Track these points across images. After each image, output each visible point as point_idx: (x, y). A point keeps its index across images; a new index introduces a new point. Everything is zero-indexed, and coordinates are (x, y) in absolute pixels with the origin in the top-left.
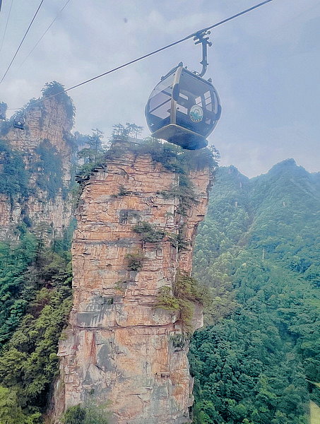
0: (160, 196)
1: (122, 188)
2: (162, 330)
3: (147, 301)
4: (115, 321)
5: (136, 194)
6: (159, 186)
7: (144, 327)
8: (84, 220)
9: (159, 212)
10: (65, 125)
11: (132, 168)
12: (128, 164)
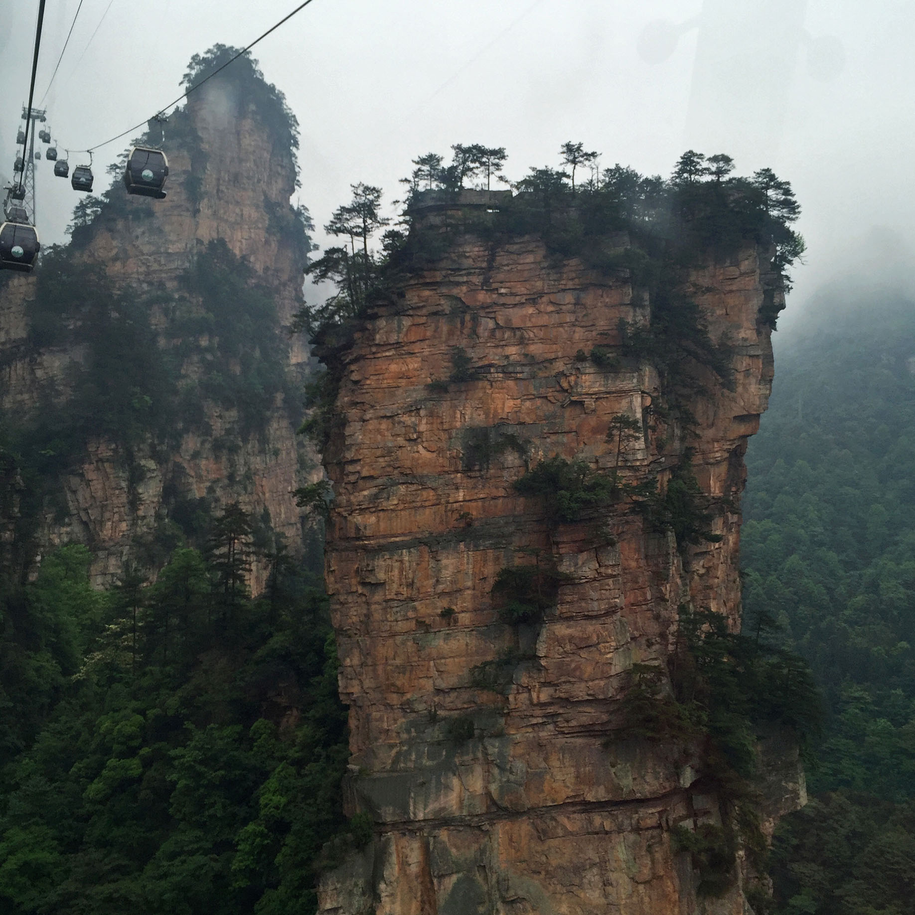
0: (588, 368)
1: (459, 359)
2: (649, 815)
3: (585, 720)
4: (488, 794)
5: (507, 371)
6: (579, 334)
7: (588, 807)
8: (352, 478)
9: (593, 421)
10: (269, 183)
11: (485, 288)
12: (471, 278)
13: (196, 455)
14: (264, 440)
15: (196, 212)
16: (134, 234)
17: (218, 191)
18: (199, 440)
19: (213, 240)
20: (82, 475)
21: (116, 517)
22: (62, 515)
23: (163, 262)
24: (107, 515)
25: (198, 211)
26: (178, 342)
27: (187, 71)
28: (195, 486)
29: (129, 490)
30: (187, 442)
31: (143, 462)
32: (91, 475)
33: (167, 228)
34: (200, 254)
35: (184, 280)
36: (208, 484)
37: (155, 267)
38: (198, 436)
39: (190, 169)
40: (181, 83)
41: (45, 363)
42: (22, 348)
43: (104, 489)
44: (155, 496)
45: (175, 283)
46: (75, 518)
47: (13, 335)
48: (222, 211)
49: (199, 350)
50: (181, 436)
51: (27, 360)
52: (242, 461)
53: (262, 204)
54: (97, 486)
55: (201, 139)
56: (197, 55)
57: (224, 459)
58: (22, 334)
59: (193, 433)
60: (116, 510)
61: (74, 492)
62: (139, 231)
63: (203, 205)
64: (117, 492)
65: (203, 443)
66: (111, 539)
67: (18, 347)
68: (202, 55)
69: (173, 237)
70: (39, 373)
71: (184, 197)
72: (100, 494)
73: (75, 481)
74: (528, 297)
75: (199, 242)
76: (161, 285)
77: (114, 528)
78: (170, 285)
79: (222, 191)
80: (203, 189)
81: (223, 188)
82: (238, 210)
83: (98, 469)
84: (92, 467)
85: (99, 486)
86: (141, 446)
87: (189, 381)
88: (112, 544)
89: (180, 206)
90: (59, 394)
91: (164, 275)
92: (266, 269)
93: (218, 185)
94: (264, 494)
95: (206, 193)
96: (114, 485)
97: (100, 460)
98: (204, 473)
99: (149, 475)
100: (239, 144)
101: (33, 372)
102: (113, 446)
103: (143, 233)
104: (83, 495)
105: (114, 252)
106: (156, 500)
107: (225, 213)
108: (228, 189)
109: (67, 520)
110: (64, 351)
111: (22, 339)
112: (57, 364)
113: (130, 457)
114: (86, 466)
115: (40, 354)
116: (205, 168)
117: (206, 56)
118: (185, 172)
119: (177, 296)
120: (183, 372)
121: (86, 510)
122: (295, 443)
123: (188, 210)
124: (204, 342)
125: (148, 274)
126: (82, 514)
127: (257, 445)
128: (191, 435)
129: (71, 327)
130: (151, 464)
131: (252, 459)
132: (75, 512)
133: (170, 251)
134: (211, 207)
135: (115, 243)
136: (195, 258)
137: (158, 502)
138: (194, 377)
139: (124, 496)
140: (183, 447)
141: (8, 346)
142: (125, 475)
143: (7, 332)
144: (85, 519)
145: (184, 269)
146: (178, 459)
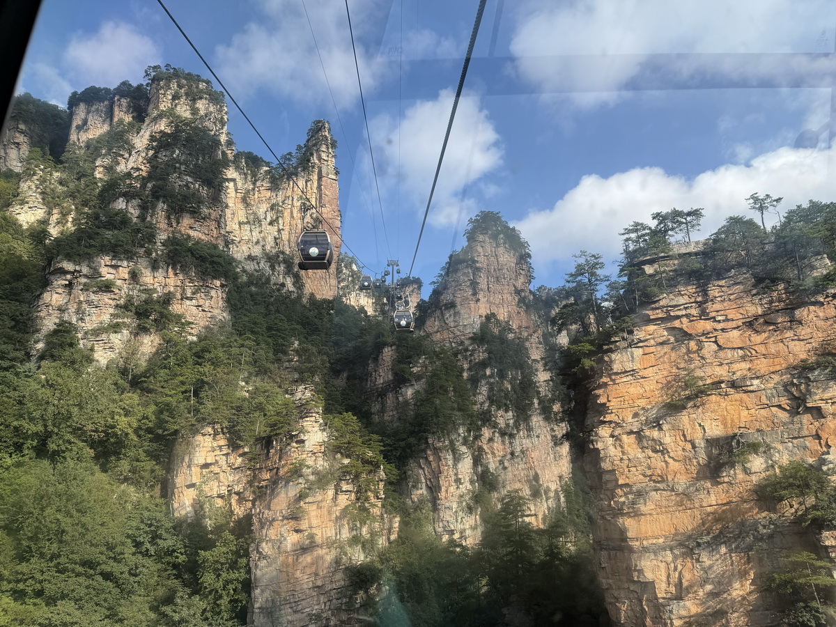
0: (818, 376)
5: (737, 385)
6: (800, 346)
10: (516, 280)
11: (703, 317)
12: (688, 311)
13: (491, 440)
14: (529, 429)
15: (477, 300)
16: (446, 317)
17: (488, 287)
18: (491, 431)
19: (488, 314)
20: (426, 458)
21: (446, 483)
22: (417, 484)
23: (462, 330)
24: (442, 483)
28: (491, 460)
30: (484, 433)
31: (460, 448)
32: (431, 458)
33: (463, 312)
34: (481, 324)
35: (474, 339)
36: (499, 458)
37: (458, 333)
38: (490, 429)
39: (472, 278)
41: (403, 393)
42: (392, 385)
43: (439, 466)
44: (468, 469)
45: (470, 341)
46: (425, 484)
47: (386, 379)
48: (491, 298)
49: (486, 377)
50: (481, 429)
51: (394, 392)
52: (518, 443)
53: (513, 292)
54: (434, 464)
57: (507, 442)
58: (391, 378)
59: (487, 427)
60: (446, 479)
61: (424, 469)
62: (448, 315)
63: (481, 296)
64: (446, 468)
65: (493, 433)
67: (389, 385)
69: (466, 316)
70: (401, 399)
72: (436, 469)
73: (423, 462)
74: (744, 321)
75: (480, 316)
76: (462, 343)
77: (446, 491)
78: (467, 342)
79: (491, 288)
80: (480, 288)
81: (491, 286)
82: (500, 297)
83: (434, 454)
84: (432, 453)
85: (436, 465)
86: (458, 438)
88: (446, 501)
89: (468, 298)
90: (410, 410)
91: (463, 337)
92: (520, 327)
93: (488, 285)
94: (533, 463)
95: (482, 289)
97: (435, 449)
98: (496, 452)
99: (463, 456)
100: (498, 261)
101: (397, 398)
103: (450, 316)
105: (436, 328)
106: (469, 471)
107: (493, 299)
108: (494, 286)
109: (420, 486)
110: (412, 385)
111: (391, 380)
112: (409, 393)
114: (428, 453)
115: (400, 388)
116: (480, 276)
117: (475, 218)
119: (471, 348)
120: (478, 391)
121: (430, 480)
122: (549, 429)
123: (473, 300)
124: (488, 372)
125: (454, 338)
126: (429, 483)
127: (526, 432)
129: (415, 372)
130: (464, 449)
131: (524, 441)
133: (465, 324)
134: (485, 297)
135: (436, 324)
136: (479, 326)
137: (471, 472)
138: (485, 393)
140: (483, 436)
141: (385, 385)
143: (384, 377)
144: (431, 486)
145: (474, 333)
146: (480, 444)
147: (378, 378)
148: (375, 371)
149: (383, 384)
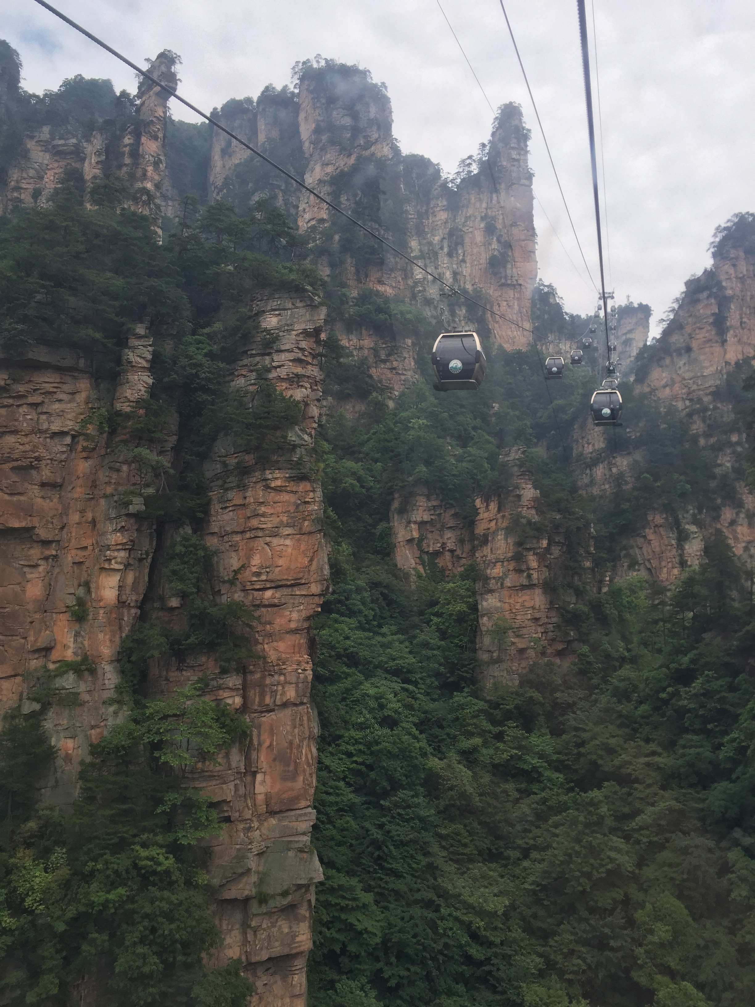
13: (733, 523)
15: (724, 342)
16: (678, 366)
17: (741, 323)
18: (735, 511)
19: (739, 360)
20: (645, 537)
21: (670, 565)
22: (633, 564)
23: (700, 383)
24: (663, 564)
25: (726, 341)
26: (712, 440)
27: (712, 240)
29: (678, 546)
30: (725, 513)
31: (687, 527)
32: (651, 537)
33: (702, 358)
34: (728, 374)
35: (716, 394)
37: (695, 387)
38: (734, 508)
39: (717, 311)
40: (709, 249)
41: (618, 463)
42: (603, 454)
43: (660, 546)
44: (697, 551)
45: (710, 397)
46: (642, 566)
47: (597, 447)
48: (745, 337)
49: (730, 444)
50: (720, 508)
51: (607, 462)
54: (655, 544)
55: (725, 288)
56: (720, 226)
58: (602, 445)
59: (729, 506)
60: (669, 560)
61: (641, 548)
62: (682, 363)
63: (730, 336)
64: (669, 547)
65: (737, 514)
66: (667, 580)
67: (600, 454)
68: (723, 225)
69: (706, 364)
70: (614, 470)
71: (713, 333)
72: (657, 549)
73: (640, 540)
75: (727, 363)
76: (700, 400)
77: (669, 573)
78: (706, 399)
79: (745, 323)
80: (728, 324)
81: (745, 320)
83: (655, 532)
84: (651, 531)
85: (657, 544)
86: (685, 516)
87: (724, 468)
88: (668, 583)
89: (711, 340)
90: (627, 483)
91: (701, 392)
93: (741, 318)
95: (731, 326)
96: (666, 542)
97: (656, 526)
98: (740, 536)
99: (692, 536)
101: (610, 469)
102: (664, 516)
103: (685, 364)
104: (646, 550)
105: (665, 380)
106: (699, 553)
107: (748, 339)
108: (750, 320)
109: (637, 567)
110: (629, 454)
111: (602, 448)
112: (625, 463)
113: (677, 524)
114: (647, 530)
115: (614, 457)
116: (729, 308)
117: (726, 225)
118: (713, 314)
119: (711, 407)
120: (719, 462)
121: (649, 560)
123: (717, 342)
124: (734, 438)
125: (689, 394)
126: (647, 563)
128: (727, 508)
129: (633, 437)
130: (693, 528)
132: (642, 562)
133: (705, 374)
134: (736, 336)
135: (664, 375)
136: (725, 376)
137: (701, 555)
138: (729, 465)
139: (675, 550)
140: (722, 517)
141: (594, 454)
142: (675, 535)
143: (594, 445)
144: (649, 566)
145: (716, 386)
146: (719, 526)
147: (586, 445)
148: (583, 438)
149: (591, 453)
